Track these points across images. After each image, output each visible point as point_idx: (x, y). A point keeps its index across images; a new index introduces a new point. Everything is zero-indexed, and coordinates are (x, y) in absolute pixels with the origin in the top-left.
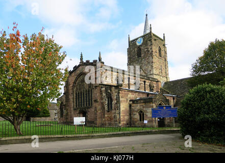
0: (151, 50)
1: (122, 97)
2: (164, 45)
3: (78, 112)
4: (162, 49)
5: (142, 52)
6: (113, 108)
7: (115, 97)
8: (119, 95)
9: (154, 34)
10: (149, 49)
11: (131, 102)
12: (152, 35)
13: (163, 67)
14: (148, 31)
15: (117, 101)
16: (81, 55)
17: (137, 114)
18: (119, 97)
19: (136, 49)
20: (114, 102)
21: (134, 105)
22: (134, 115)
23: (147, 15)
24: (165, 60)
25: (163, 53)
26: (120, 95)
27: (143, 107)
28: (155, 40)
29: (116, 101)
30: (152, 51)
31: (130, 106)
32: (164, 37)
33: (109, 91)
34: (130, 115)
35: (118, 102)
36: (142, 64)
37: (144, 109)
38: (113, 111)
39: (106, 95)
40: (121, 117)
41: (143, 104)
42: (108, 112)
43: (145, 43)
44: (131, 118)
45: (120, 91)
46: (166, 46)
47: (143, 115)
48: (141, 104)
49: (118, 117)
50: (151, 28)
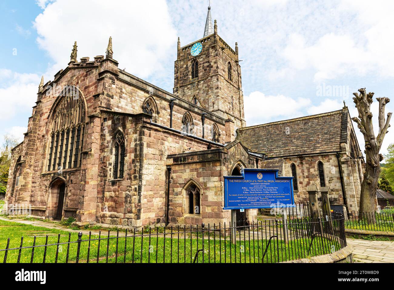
0: (216, 65)
1: (148, 146)
2: (237, 62)
3: (47, 183)
4: (234, 68)
5: (201, 69)
6: (125, 174)
7: (133, 145)
8: (141, 139)
9: (220, 39)
10: (212, 64)
11: (171, 161)
12: (218, 38)
13: (236, 101)
14: (211, 32)
15: (136, 156)
16: (75, 46)
17: (184, 192)
18: (141, 145)
19: (189, 63)
20: (129, 157)
21: (177, 168)
22: (177, 194)
23: (209, 9)
24: (239, 89)
25: (234, 74)
26: (145, 139)
27: (199, 175)
28: (223, 49)
29: (133, 156)
30: (217, 67)
31: (169, 171)
32: (236, 48)
33: (120, 129)
34: (167, 194)
35: (139, 157)
36: (200, 89)
37: (201, 180)
38: (125, 183)
39: (114, 138)
40: (144, 201)
41: (198, 166)
42: (114, 183)
43: (205, 53)
44: (168, 204)
45: (146, 131)
46: (240, 63)
47: (198, 195)
48: (194, 166)
49: (135, 199)
50: (215, 27)
